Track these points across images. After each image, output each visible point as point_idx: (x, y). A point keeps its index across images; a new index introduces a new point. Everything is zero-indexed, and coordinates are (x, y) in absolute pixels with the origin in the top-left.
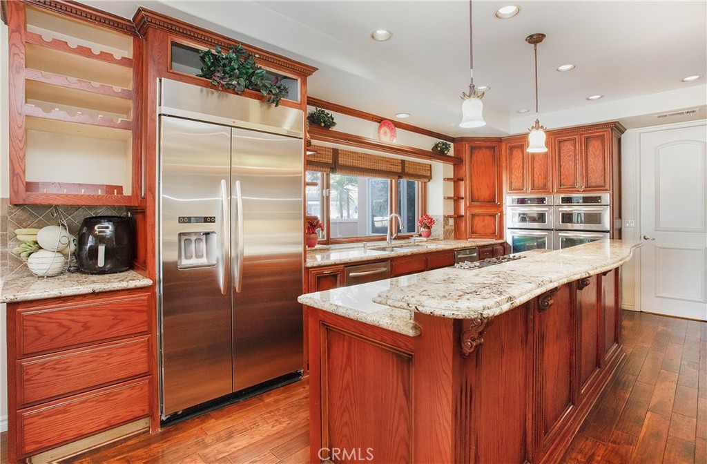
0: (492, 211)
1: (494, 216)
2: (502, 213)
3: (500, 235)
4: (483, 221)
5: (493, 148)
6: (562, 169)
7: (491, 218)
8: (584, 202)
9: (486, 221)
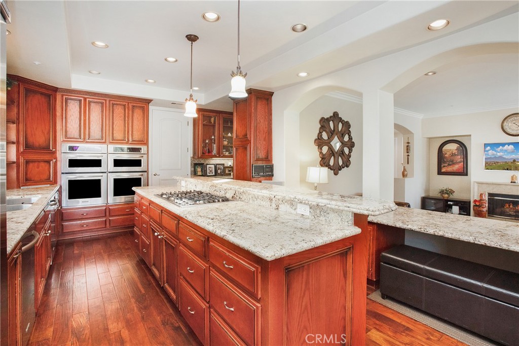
0: (46, 157)
1: (48, 162)
2: (56, 158)
3: (55, 181)
4: (38, 168)
5: (49, 96)
6: (114, 126)
7: (46, 164)
8: (130, 151)
9: (40, 167)
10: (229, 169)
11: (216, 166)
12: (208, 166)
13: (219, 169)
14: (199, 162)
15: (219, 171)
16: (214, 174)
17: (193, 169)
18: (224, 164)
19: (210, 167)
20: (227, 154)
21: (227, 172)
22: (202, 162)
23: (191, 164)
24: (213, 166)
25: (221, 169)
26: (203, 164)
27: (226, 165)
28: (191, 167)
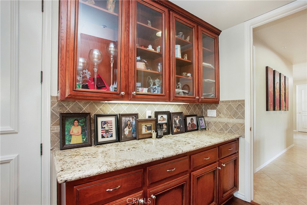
10: (149, 125)
11: (119, 118)
12: (100, 120)
13: (126, 125)
14: (77, 111)
15: (127, 131)
16: (114, 138)
17: (58, 129)
18: (136, 115)
19: (105, 123)
20: (145, 91)
21: (144, 131)
22: (85, 108)
23: (52, 115)
24: (113, 119)
25: (130, 125)
26: (85, 115)
27: (141, 117)
28: (53, 124)
